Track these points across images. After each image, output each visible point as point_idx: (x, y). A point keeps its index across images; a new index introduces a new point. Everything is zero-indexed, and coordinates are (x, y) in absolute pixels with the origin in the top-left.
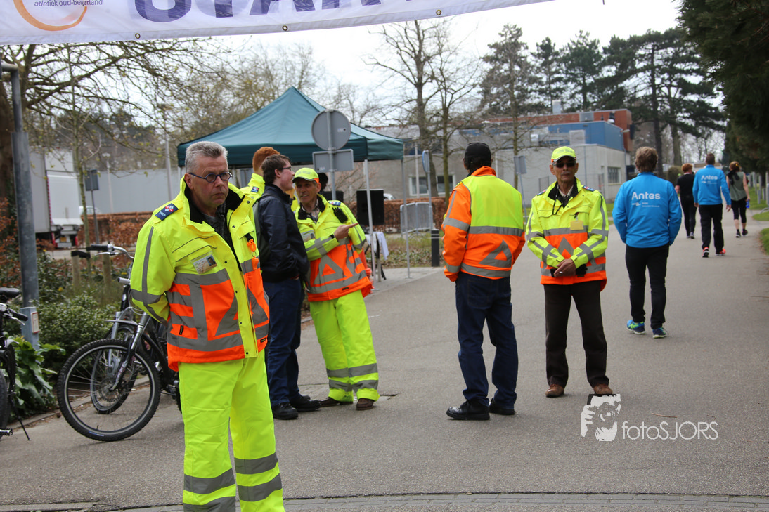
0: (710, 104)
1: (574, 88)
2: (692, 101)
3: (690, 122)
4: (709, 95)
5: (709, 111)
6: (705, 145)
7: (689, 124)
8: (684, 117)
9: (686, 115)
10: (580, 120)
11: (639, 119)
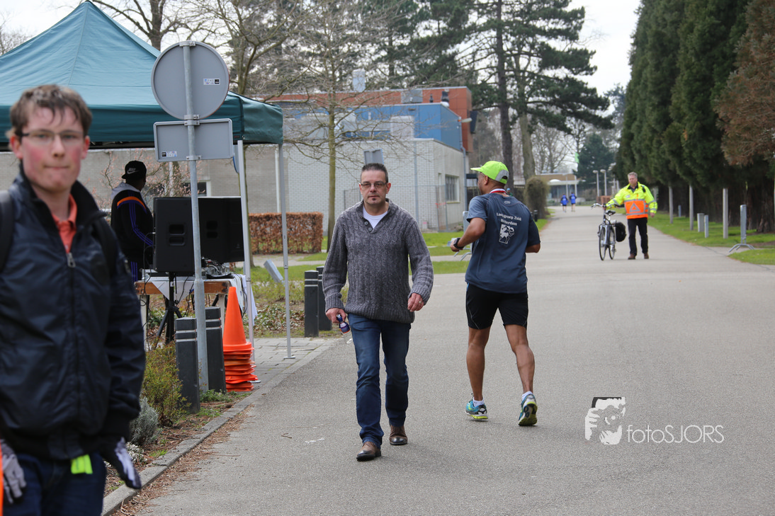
0: (583, 83)
1: (376, 53)
2: (557, 79)
3: (556, 111)
4: (582, 71)
5: (583, 95)
6: (550, 149)
7: (555, 113)
8: (545, 103)
9: (549, 99)
10: (402, 102)
11: (481, 102)
